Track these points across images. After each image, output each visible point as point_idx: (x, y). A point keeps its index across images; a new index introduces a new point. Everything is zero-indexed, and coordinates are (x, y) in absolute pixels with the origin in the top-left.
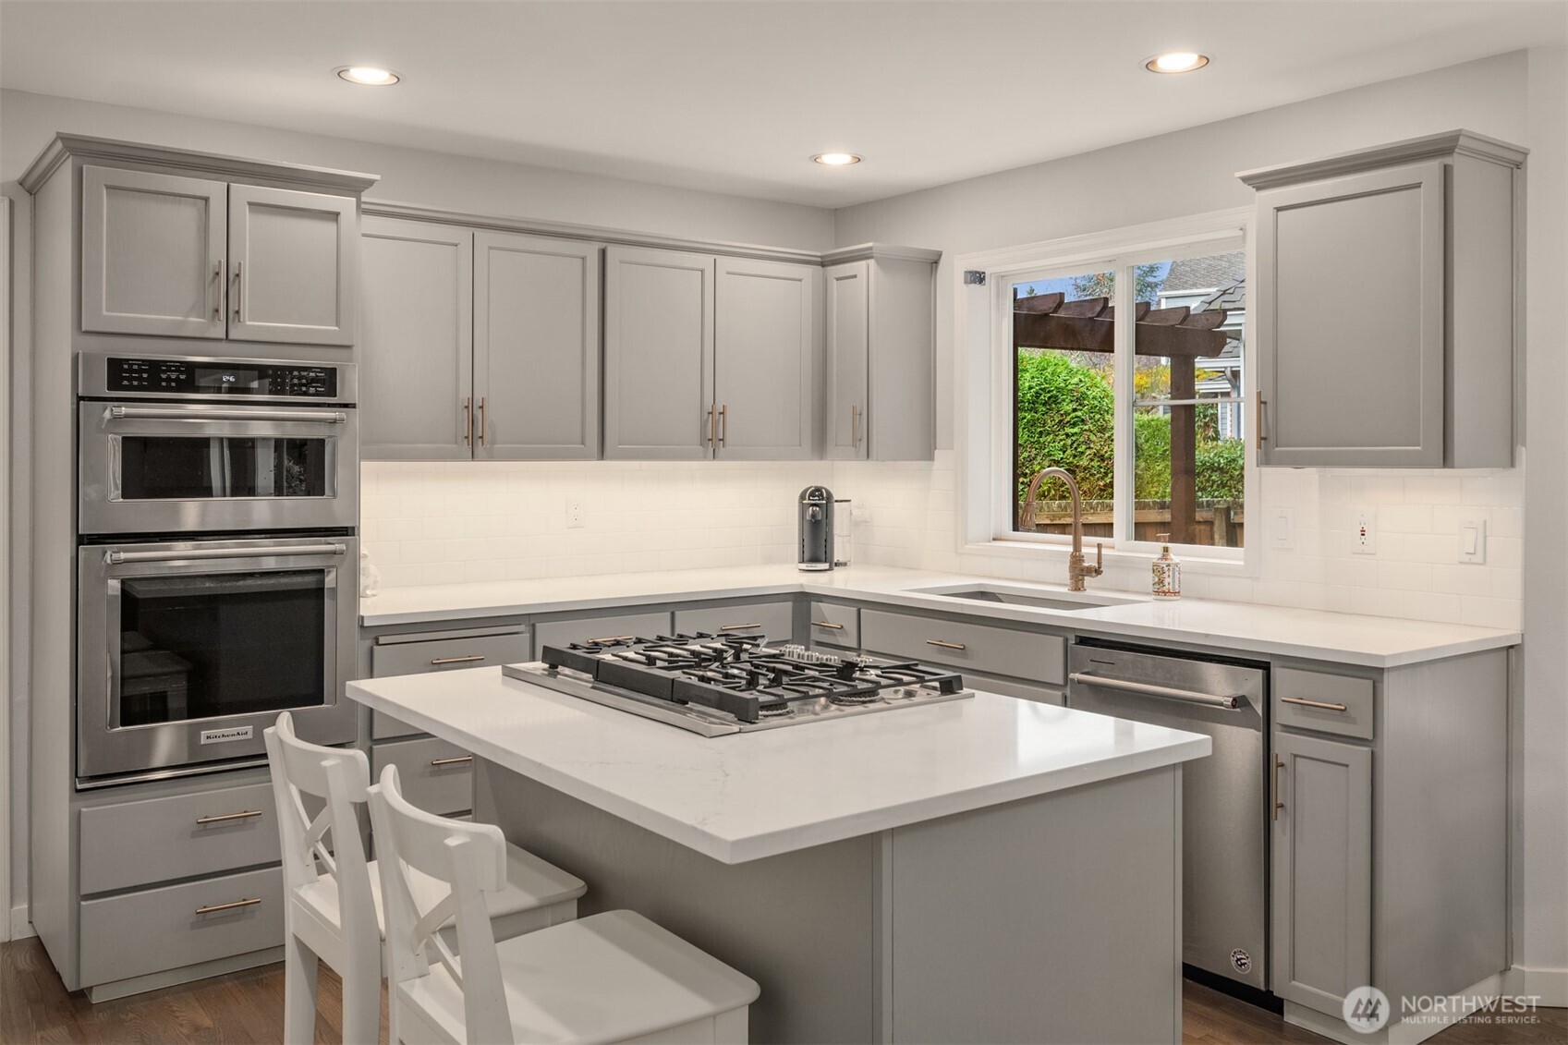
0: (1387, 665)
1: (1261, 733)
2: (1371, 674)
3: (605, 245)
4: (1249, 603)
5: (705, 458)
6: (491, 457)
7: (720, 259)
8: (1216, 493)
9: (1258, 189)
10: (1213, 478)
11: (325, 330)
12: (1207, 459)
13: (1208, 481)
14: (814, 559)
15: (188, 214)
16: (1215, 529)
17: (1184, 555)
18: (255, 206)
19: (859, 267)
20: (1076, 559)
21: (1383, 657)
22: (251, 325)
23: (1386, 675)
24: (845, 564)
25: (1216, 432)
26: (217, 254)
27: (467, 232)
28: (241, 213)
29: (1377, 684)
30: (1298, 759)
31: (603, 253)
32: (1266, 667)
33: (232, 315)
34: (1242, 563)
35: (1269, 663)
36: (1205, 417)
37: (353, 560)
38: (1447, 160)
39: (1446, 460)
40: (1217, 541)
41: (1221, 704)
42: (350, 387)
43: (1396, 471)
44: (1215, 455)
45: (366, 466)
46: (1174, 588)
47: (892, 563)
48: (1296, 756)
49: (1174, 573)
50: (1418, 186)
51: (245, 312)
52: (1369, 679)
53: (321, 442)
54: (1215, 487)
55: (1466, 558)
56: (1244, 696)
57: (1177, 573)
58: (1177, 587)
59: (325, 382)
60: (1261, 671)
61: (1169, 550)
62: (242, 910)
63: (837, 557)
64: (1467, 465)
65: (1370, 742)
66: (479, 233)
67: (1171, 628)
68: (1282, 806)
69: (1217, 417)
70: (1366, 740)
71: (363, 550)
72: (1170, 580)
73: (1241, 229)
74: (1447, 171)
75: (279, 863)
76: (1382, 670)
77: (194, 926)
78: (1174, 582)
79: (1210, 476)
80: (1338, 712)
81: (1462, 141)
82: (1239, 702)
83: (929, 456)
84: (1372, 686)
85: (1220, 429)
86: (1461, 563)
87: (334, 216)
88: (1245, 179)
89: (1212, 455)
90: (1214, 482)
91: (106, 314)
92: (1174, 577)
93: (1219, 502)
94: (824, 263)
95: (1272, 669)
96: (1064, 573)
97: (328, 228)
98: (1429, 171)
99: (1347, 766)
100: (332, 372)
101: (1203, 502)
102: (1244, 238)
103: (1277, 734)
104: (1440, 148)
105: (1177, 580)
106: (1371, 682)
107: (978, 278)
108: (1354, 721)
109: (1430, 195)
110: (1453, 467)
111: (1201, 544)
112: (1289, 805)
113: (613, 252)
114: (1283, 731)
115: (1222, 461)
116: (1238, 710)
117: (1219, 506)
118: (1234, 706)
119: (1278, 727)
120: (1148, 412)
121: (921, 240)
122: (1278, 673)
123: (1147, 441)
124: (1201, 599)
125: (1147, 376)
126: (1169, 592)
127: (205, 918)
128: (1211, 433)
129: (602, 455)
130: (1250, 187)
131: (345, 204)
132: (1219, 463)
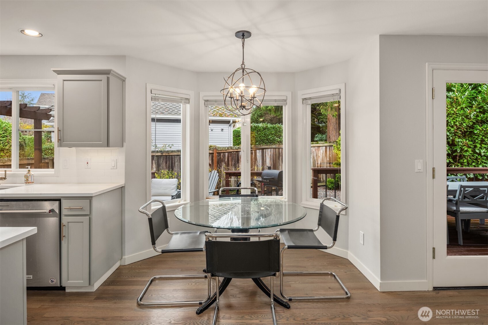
0: (93, 195)
1: (58, 218)
2: (89, 198)
4: (55, 183)
8: (50, 155)
9: (58, 74)
10: (49, 152)
12: (47, 147)
13: (48, 152)
16: (49, 164)
17: (35, 172)
21: (92, 194)
23: (93, 198)
25: (51, 141)
29: (91, 200)
30: (69, 223)
34: (54, 173)
35: (61, 199)
36: (48, 137)
38: (108, 76)
39: (108, 145)
40: (50, 167)
41: (46, 212)
43: (96, 148)
44: (50, 146)
46: (32, 181)
48: (68, 222)
49: (32, 177)
50: (101, 80)
52: (89, 199)
54: (49, 154)
55: (112, 168)
56: (53, 209)
57: (33, 177)
58: (33, 181)
60: (58, 202)
61: (30, 171)
64: (114, 146)
65: (89, 215)
67: (31, 193)
68: (64, 236)
69: (51, 137)
70: (88, 215)
72: (31, 179)
73: (54, 85)
74: (108, 78)
76: (92, 197)
78: (32, 179)
79: (48, 151)
80: (80, 209)
81: (112, 72)
82: (52, 211)
84: (89, 201)
85: (52, 140)
86: (111, 169)
88: (54, 71)
89: (49, 146)
90: (49, 153)
92: (32, 178)
93: (50, 158)
95: (61, 200)
98: (104, 77)
99: (83, 222)
101: (45, 158)
102: (54, 87)
103: (63, 218)
104: (107, 73)
105: (33, 179)
106: (89, 200)
108: (84, 211)
109: (104, 83)
110: (109, 147)
111: (43, 168)
112: (66, 236)
114: (65, 216)
115: (52, 147)
116: (51, 213)
117: (51, 159)
118: (49, 212)
119: (64, 216)
120: (31, 136)
122: (63, 201)
123: (31, 143)
124: (41, 183)
125: (31, 126)
126: (30, 182)
128: (49, 141)
130: (56, 73)
132: (51, 148)
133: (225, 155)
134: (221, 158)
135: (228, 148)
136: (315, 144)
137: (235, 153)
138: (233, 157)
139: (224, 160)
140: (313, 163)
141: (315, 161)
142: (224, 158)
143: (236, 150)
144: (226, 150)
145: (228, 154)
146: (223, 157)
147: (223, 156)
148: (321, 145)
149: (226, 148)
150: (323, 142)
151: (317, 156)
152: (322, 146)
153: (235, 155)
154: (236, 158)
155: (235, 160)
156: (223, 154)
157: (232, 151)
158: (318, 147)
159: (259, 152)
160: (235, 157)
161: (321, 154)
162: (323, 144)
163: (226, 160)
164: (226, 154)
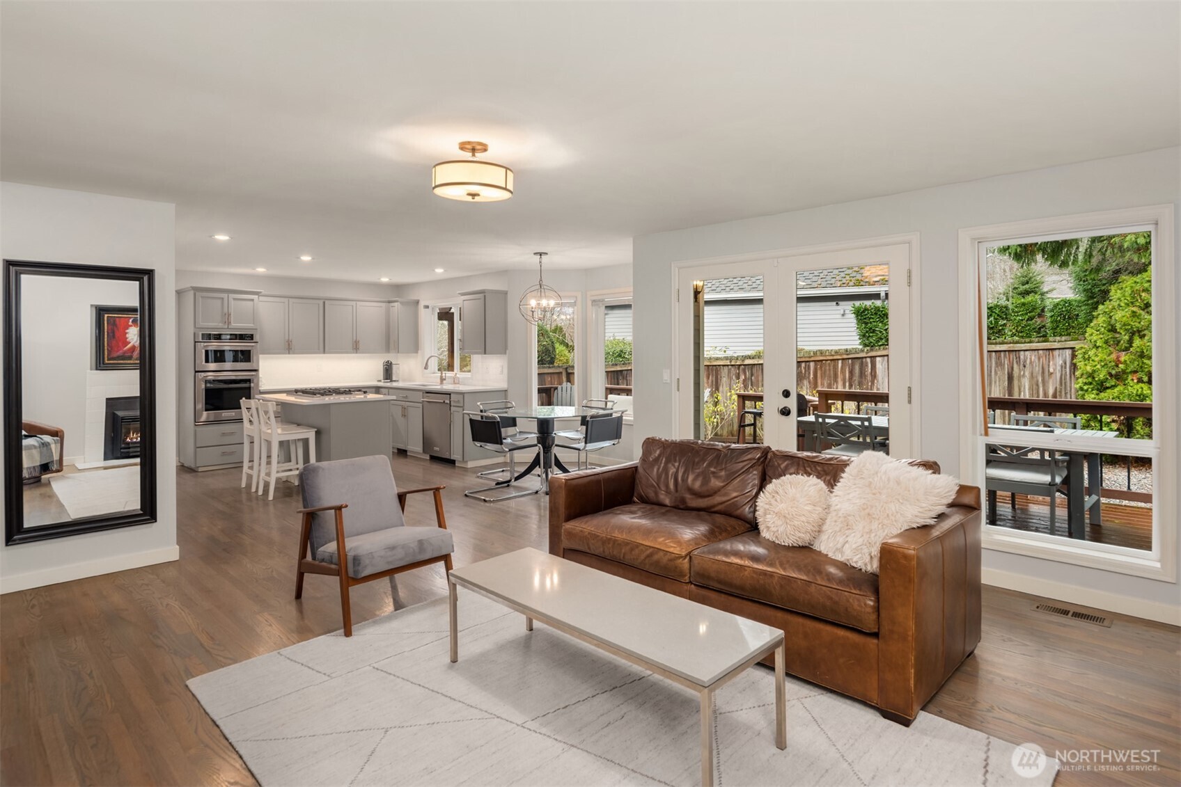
2: (463, 394)
3: (324, 301)
5: (354, 353)
6: (294, 353)
7: (358, 303)
11: (251, 325)
14: (387, 379)
15: (219, 302)
18: (234, 299)
19: (396, 304)
20: (441, 377)
22: (233, 325)
24: (398, 381)
26: (226, 310)
27: (287, 299)
28: (231, 300)
29: (464, 396)
30: (454, 412)
31: (324, 303)
32: (450, 394)
33: (229, 323)
37: (257, 376)
38: (485, 294)
42: (256, 338)
45: (261, 356)
47: (404, 380)
50: (481, 299)
51: (232, 322)
53: (250, 351)
55: (499, 372)
56: (445, 400)
59: (251, 337)
62: (232, 453)
63: (394, 379)
65: (463, 407)
66: (290, 299)
71: (260, 376)
74: (485, 296)
75: (243, 443)
77: (222, 455)
80: (458, 402)
81: (486, 291)
83: (417, 352)
87: (253, 300)
91: (201, 324)
94: (389, 302)
96: (439, 381)
97: (251, 303)
98: (482, 295)
100: (252, 335)
104: (483, 292)
107: (427, 307)
109: (482, 301)
113: (326, 302)
118: (442, 402)
119: (452, 406)
121: (415, 297)
122: (452, 395)
127: (224, 454)
129: (324, 352)
131: (255, 297)
133: (809, 366)
134: (801, 372)
135: (815, 353)
136: (1038, 342)
137: (829, 364)
138: (825, 370)
139: (807, 375)
140: (1029, 389)
141: (1037, 385)
142: (807, 373)
143: (831, 358)
144: (810, 357)
145: (816, 365)
146: (805, 371)
147: (805, 368)
148: (1056, 345)
149: (812, 353)
150: (1063, 338)
151: (1043, 372)
152: (1059, 349)
153: (829, 366)
154: (832, 372)
155: (830, 377)
156: (806, 366)
157: (821, 358)
158: (1046, 349)
159: (882, 363)
160: (830, 370)
161: (1059, 368)
162: (1063, 343)
163: (812, 376)
164: (812, 364)
